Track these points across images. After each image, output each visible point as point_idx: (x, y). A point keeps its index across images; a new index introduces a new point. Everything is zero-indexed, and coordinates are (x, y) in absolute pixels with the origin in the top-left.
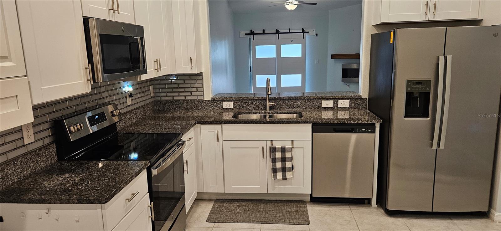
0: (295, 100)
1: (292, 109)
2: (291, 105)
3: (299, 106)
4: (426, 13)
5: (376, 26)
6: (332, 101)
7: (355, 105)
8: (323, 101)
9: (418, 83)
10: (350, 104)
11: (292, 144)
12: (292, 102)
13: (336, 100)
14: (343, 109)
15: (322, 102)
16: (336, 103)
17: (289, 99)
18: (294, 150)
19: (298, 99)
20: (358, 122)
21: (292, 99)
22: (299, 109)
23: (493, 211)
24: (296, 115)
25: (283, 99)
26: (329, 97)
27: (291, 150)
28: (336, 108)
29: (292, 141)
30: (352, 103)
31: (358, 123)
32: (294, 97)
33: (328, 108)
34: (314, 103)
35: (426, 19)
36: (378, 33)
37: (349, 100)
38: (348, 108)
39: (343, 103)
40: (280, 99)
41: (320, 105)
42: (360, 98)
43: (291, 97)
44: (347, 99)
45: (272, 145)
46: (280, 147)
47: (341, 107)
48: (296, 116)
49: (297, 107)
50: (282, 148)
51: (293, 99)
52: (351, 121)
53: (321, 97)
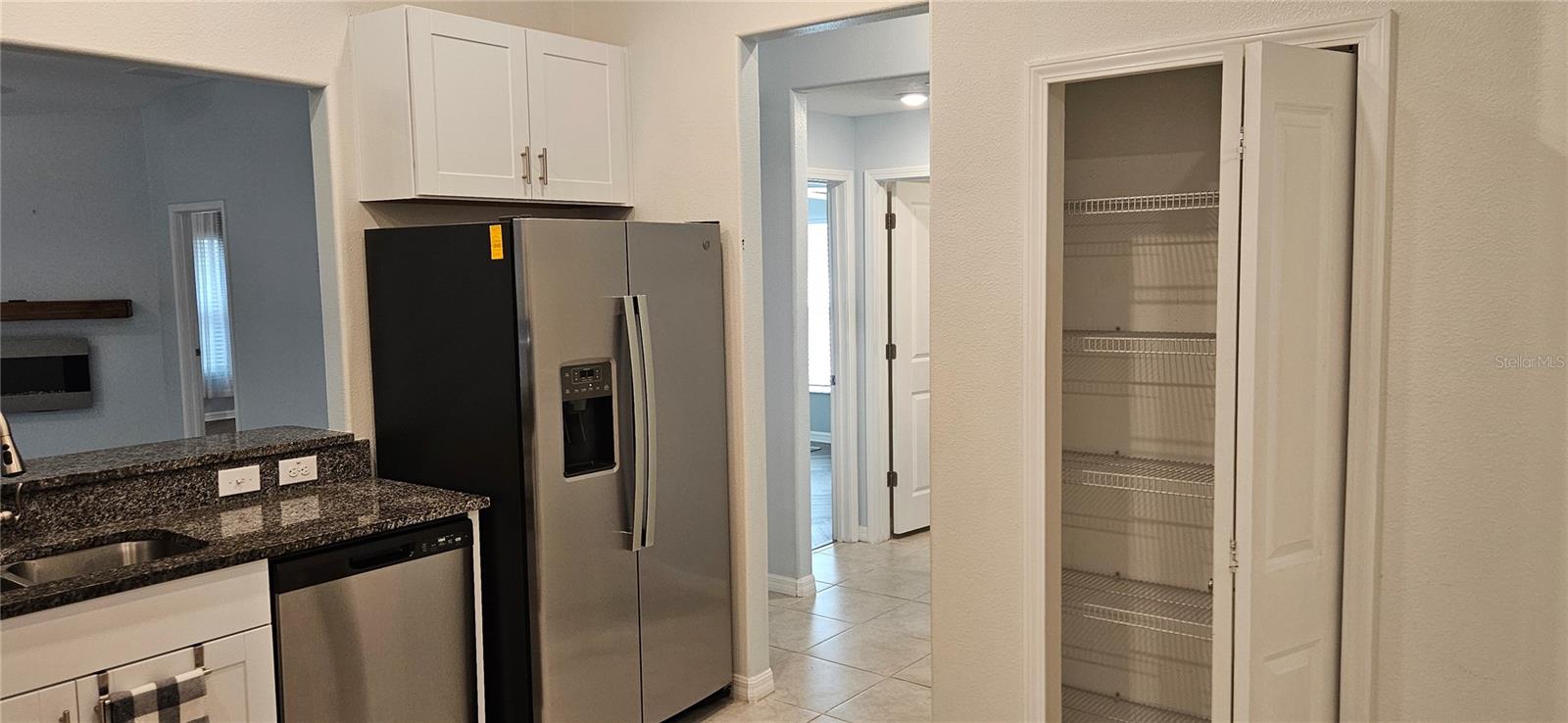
0: (105, 484)
1: (93, 525)
2: (85, 512)
3: (122, 509)
4: (527, 178)
5: (374, 206)
6: (256, 468)
7: (335, 468)
8: (221, 473)
9: (587, 371)
10: (319, 469)
11: (199, 662)
12: (92, 497)
13: (268, 460)
14: (298, 490)
15: (217, 476)
16: (269, 475)
17: (73, 487)
18: (211, 684)
19: (117, 479)
20: (425, 518)
21: (89, 485)
22: (124, 519)
23: (740, 677)
24: (137, 546)
25: (46, 491)
26: (247, 452)
27: (197, 689)
28: (272, 492)
29: (198, 650)
30: (324, 464)
31: (427, 522)
32: (100, 473)
33: (241, 495)
34: (189, 485)
35: (526, 194)
36: (378, 227)
37: (313, 454)
38: (314, 482)
39: (297, 470)
40: (33, 490)
41: (212, 487)
42: (347, 442)
43: (88, 475)
44: (308, 452)
45: (104, 691)
46: (153, 687)
47: (288, 486)
48: (134, 548)
49: (114, 512)
50: (160, 690)
51: (94, 484)
52: (406, 518)
53: (216, 457)
